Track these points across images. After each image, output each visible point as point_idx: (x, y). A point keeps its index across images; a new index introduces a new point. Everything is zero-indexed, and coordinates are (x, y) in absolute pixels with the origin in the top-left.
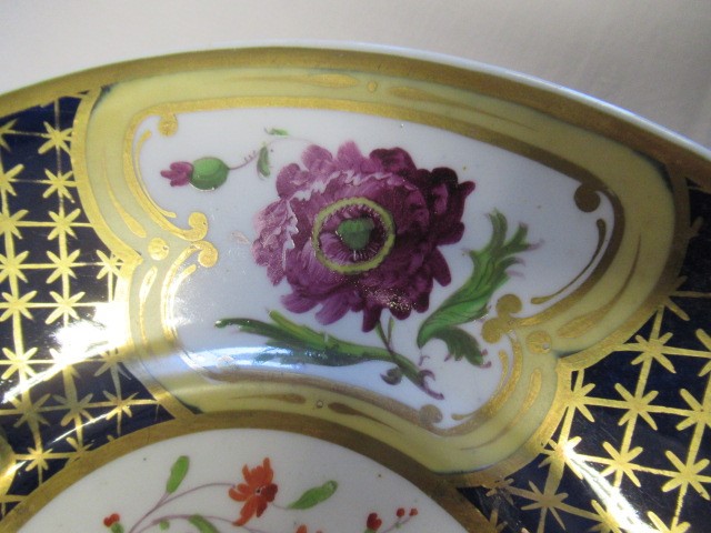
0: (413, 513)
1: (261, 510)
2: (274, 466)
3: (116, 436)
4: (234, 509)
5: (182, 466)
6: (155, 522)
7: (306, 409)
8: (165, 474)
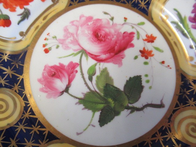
0: (170, 68)
1: (149, 42)
2: (157, 39)
3: (137, 9)
4: (145, 38)
5: (143, 24)
6: (132, 26)
7: (170, 38)
8: (139, 22)
